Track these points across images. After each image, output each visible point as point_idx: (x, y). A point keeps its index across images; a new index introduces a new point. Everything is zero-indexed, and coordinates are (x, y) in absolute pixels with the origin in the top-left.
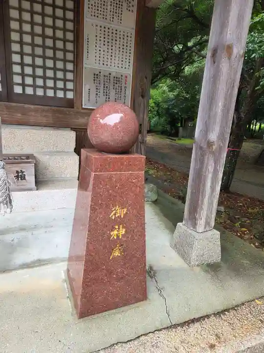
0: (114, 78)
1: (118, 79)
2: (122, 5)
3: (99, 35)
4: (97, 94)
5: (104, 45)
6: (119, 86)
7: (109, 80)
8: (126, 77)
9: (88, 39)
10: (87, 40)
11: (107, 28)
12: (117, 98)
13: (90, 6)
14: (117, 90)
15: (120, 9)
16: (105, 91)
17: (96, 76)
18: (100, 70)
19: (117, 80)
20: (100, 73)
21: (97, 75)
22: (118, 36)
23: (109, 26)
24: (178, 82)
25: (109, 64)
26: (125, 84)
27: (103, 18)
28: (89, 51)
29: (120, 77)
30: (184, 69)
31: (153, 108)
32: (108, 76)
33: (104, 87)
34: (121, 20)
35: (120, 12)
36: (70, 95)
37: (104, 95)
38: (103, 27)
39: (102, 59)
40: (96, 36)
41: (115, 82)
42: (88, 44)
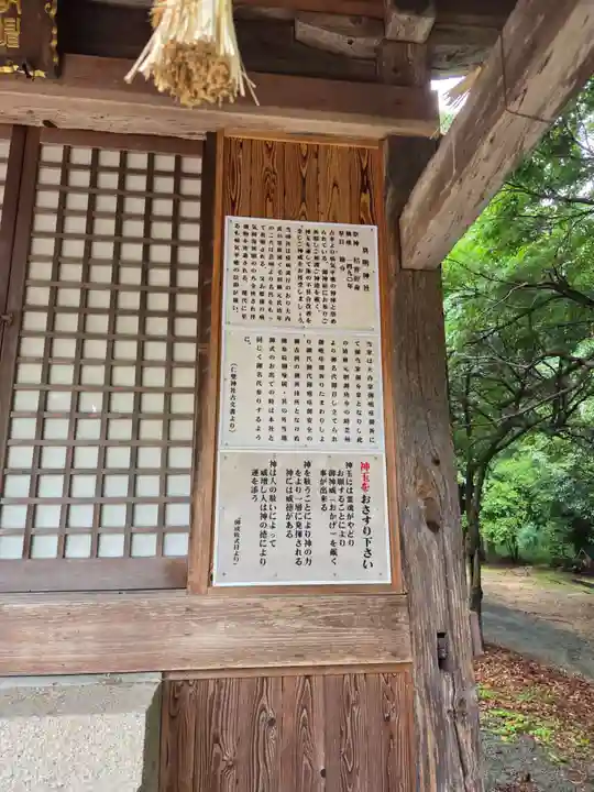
0: (323, 473)
1: (336, 478)
2: (333, 279)
3: (266, 362)
4: (263, 534)
5: (284, 384)
6: (341, 499)
7: (307, 481)
8: (366, 466)
9: (234, 376)
10: (230, 380)
11: (291, 342)
12: (337, 540)
13: (240, 296)
14: (337, 513)
15: (329, 289)
16: (293, 521)
17: (261, 475)
18: (274, 455)
19: (334, 479)
20: (274, 464)
21: (264, 473)
22: (328, 355)
23: (298, 334)
24: (566, 438)
25: (303, 434)
26: (365, 487)
27: (279, 318)
28: (236, 409)
29: (345, 469)
30: (576, 407)
31: (516, 503)
32: (303, 470)
33: (289, 508)
34: (333, 314)
35: (329, 297)
36: (178, 546)
37: (289, 535)
38: (278, 340)
39: (277, 424)
40: (260, 366)
41: (328, 486)
42: (233, 390)
